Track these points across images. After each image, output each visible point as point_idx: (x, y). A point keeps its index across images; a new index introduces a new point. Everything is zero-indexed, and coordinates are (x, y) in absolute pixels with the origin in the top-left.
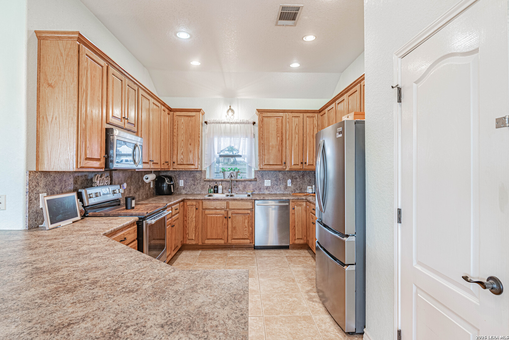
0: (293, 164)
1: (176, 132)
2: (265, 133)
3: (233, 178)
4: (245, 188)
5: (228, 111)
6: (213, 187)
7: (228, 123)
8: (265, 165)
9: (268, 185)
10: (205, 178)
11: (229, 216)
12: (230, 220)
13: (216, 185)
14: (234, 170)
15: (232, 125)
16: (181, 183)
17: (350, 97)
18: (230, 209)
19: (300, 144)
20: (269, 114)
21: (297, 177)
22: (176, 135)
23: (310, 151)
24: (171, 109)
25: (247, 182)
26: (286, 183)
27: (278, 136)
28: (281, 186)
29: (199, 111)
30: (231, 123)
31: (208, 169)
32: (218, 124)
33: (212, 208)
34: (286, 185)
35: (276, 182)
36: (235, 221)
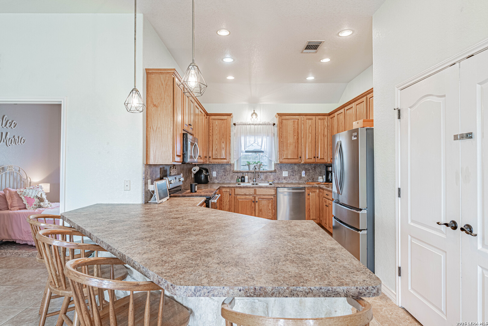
0: (307, 158)
1: (211, 133)
2: (284, 133)
3: (257, 170)
4: (266, 178)
5: (252, 115)
6: (241, 178)
7: (253, 124)
8: (284, 159)
9: (286, 176)
10: (234, 170)
11: (256, 201)
12: (257, 204)
13: (243, 175)
14: (257, 163)
15: (256, 126)
16: (214, 174)
17: (358, 106)
18: (258, 195)
19: (313, 142)
20: (287, 117)
21: (310, 169)
22: (211, 135)
23: (321, 147)
24: (208, 114)
25: (268, 173)
26: (301, 174)
27: (295, 135)
28: (296, 176)
29: (230, 115)
30: (255, 124)
31: (236, 163)
32: (244, 126)
33: (243, 194)
34: (301, 176)
35: (292, 173)
36: (261, 204)
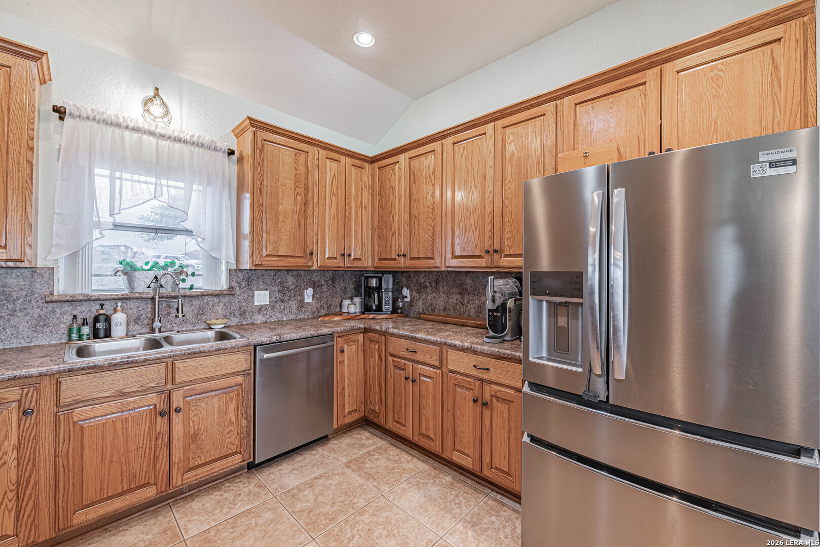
0: (326, 257)
3: (168, 290)
4: (201, 312)
5: (147, 102)
6: (90, 321)
7: (152, 133)
8: (267, 256)
9: (262, 303)
10: (52, 294)
11: (175, 406)
12: (177, 419)
13: (102, 312)
14: (165, 268)
15: (164, 143)
18: (180, 383)
19: (339, 217)
20: (278, 138)
21: (323, 283)
23: (356, 232)
25: (207, 298)
26: (302, 296)
27: (298, 194)
28: (290, 303)
29: (36, 55)
30: (162, 136)
31: (61, 264)
32: (110, 129)
34: (302, 301)
36: (195, 416)
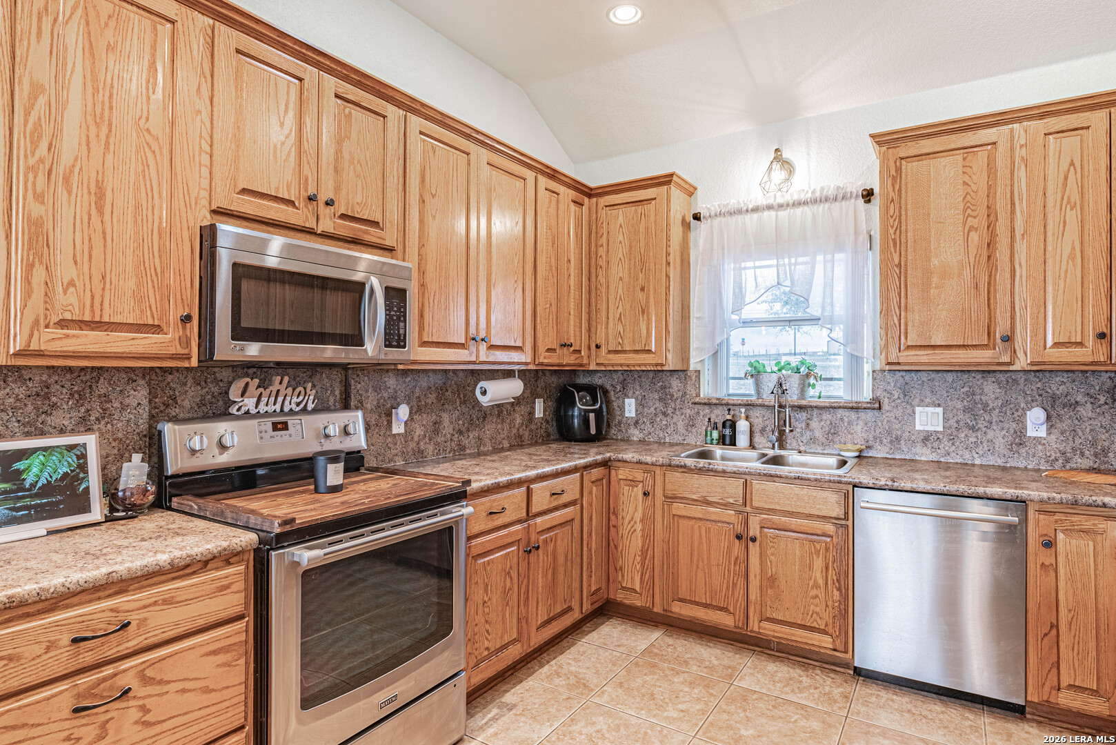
0: (1050, 343)
1: (604, 257)
2: (910, 221)
3: (793, 397)
6: (720, 426)
7: (770, 207)
8: (909, 347)
9: (932, 429)
10: (698, 395)
11: (751, 534)
12: (754, 549)
13: (730, 417)
14: (793, 370)
15: (783, 214)
16: (630, 408)
18: (757, 508)
20: (927, 145)
21: (1079, 398)
22: (604, 265)
24: (591, 189)
25: (840, 411)
26: (1021, 421)
27: (971, 229)
28: (991, 434)
29: (666, 180)
30: (781, 206)
31: (708, 365)
32: (734, 218)
33: (694, 497)
34: (1020, 433)
35: (967, 418)
36: (772, 554)
